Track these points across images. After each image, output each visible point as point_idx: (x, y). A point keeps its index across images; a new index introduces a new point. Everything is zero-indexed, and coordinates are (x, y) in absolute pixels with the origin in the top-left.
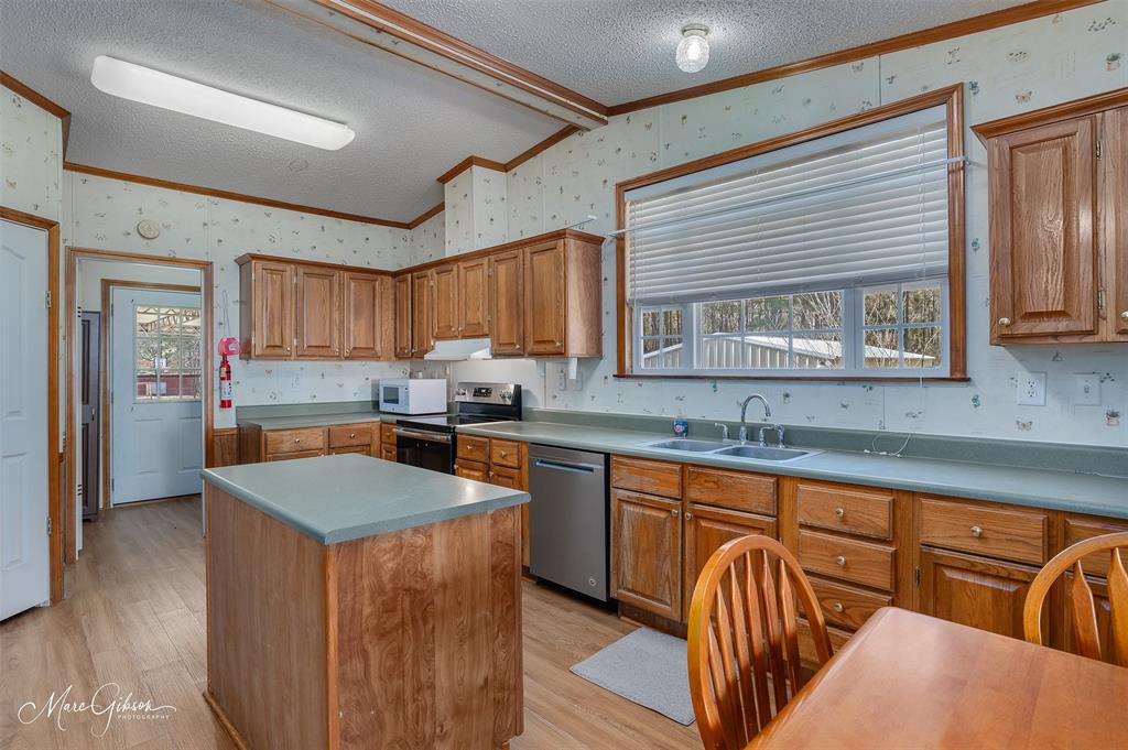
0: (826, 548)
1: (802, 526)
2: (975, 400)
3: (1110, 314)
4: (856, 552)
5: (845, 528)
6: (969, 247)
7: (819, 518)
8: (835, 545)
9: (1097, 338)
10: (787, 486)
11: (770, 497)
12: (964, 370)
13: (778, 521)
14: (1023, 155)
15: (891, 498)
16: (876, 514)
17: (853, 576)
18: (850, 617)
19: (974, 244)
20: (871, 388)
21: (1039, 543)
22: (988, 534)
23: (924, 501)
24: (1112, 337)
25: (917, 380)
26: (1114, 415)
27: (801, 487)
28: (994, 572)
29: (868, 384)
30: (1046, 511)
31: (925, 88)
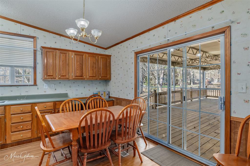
0: (18, 117)
1: (12, 114)
2: (38, 88)
3: (57, 76)
4: (25, 116)
5: (22, 112)
6: (37, 64)
7: (16, 112)
8: (20, 116)
9: (56, 79)
10: (7, 108)
11: (3, 111)
12: (36, 84)
13: (5, 115)
14: (48, 53)
15: (31, 105)
16: (29, 108)
17: (25, 120)
18: (24, 128)
19: (38, 63)
20: (18, 87)
21: (53, 106)
22: (46, 107)
23: (37, 104)
24: (58, 79)
25: (28, 85)
26: (56, 89)
27: (11, 107)
28: (47, 112)
29: (17, 87)
30: (53, 102)
31: (30, 34)
